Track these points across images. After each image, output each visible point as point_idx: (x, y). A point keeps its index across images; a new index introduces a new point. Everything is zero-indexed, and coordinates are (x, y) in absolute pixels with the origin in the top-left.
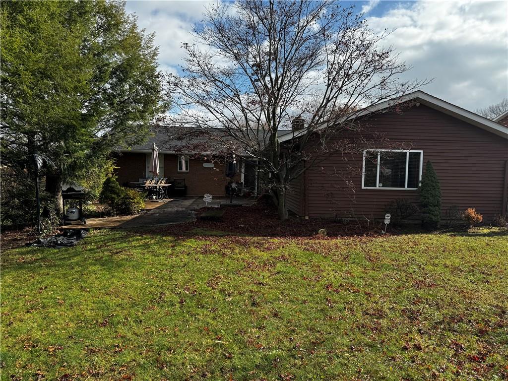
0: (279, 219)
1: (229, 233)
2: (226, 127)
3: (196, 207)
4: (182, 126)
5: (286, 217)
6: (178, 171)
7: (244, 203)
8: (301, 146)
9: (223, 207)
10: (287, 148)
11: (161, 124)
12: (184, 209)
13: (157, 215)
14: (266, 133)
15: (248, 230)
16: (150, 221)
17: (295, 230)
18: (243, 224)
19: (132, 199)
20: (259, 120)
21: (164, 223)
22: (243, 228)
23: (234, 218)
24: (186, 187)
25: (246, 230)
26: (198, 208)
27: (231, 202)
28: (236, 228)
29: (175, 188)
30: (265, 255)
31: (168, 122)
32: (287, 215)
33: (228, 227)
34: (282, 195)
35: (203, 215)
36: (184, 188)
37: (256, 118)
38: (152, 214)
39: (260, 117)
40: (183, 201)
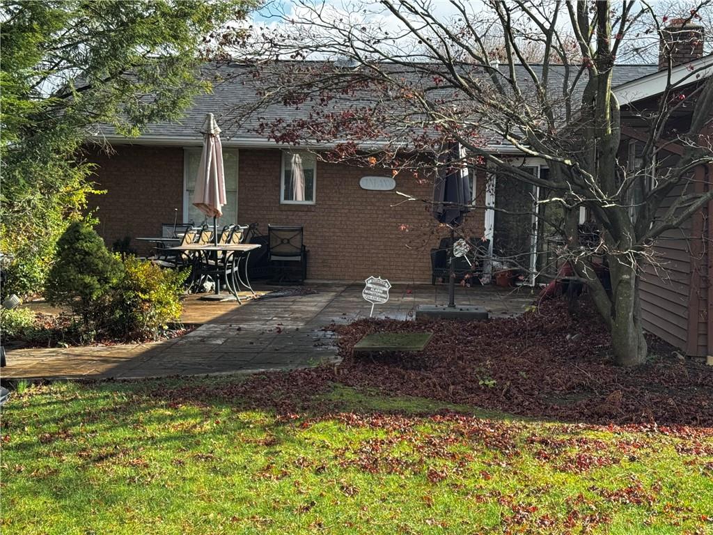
0: (615, 362)
1: (449, 406)
2: (441, 58)
3: (337, 319)
4: (299, 58)
5: (641, 357)
6: (283, 201)
7: (493, 306)
8: (697, 117)
9: (424, 321)
10: (646, 126)
11: (233, 52)
12: (301, 325)
13: (219, 342)
14: (573, 76)
15: (509, 397)
16: (198, 360)
17: (671, 401)
18: (493, 376)
19: (144, 292)
20: (549, 33)
21: (241, 368)
22: (493, 390)
23: (461, 358)
24: (304, 253)
25: (502, 398)
26: (345, 323)
27: (452, 305)
28: (470, 390)
29: (274, 258)
30: (572, 485)
31: (258, 47)
32: (644, 351)
33: (445, 387)
34: (628, 282)
35: (363, 344)
36: (298, 258)
37: (541, 26)
38: (203, 340)
39: (553, 24)
40: (298, 299)
